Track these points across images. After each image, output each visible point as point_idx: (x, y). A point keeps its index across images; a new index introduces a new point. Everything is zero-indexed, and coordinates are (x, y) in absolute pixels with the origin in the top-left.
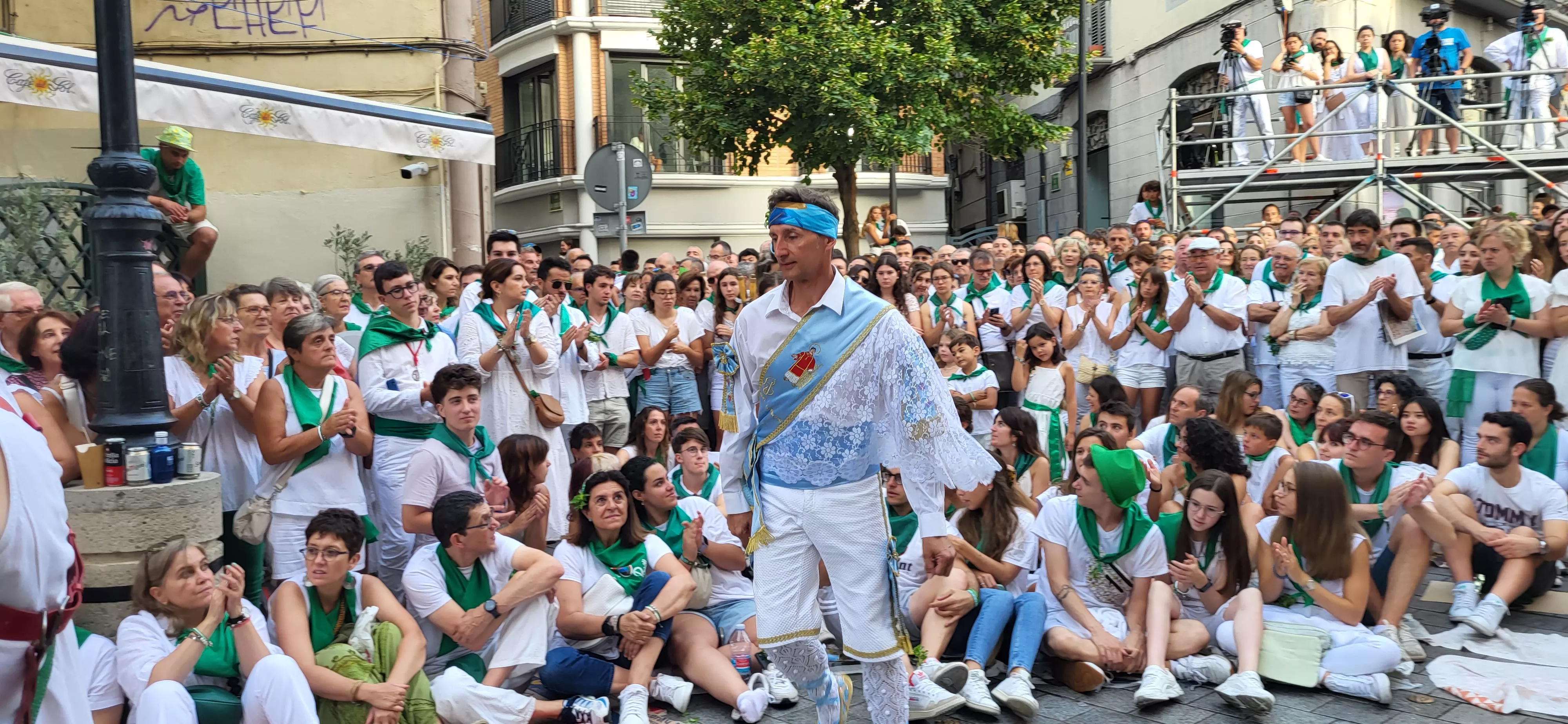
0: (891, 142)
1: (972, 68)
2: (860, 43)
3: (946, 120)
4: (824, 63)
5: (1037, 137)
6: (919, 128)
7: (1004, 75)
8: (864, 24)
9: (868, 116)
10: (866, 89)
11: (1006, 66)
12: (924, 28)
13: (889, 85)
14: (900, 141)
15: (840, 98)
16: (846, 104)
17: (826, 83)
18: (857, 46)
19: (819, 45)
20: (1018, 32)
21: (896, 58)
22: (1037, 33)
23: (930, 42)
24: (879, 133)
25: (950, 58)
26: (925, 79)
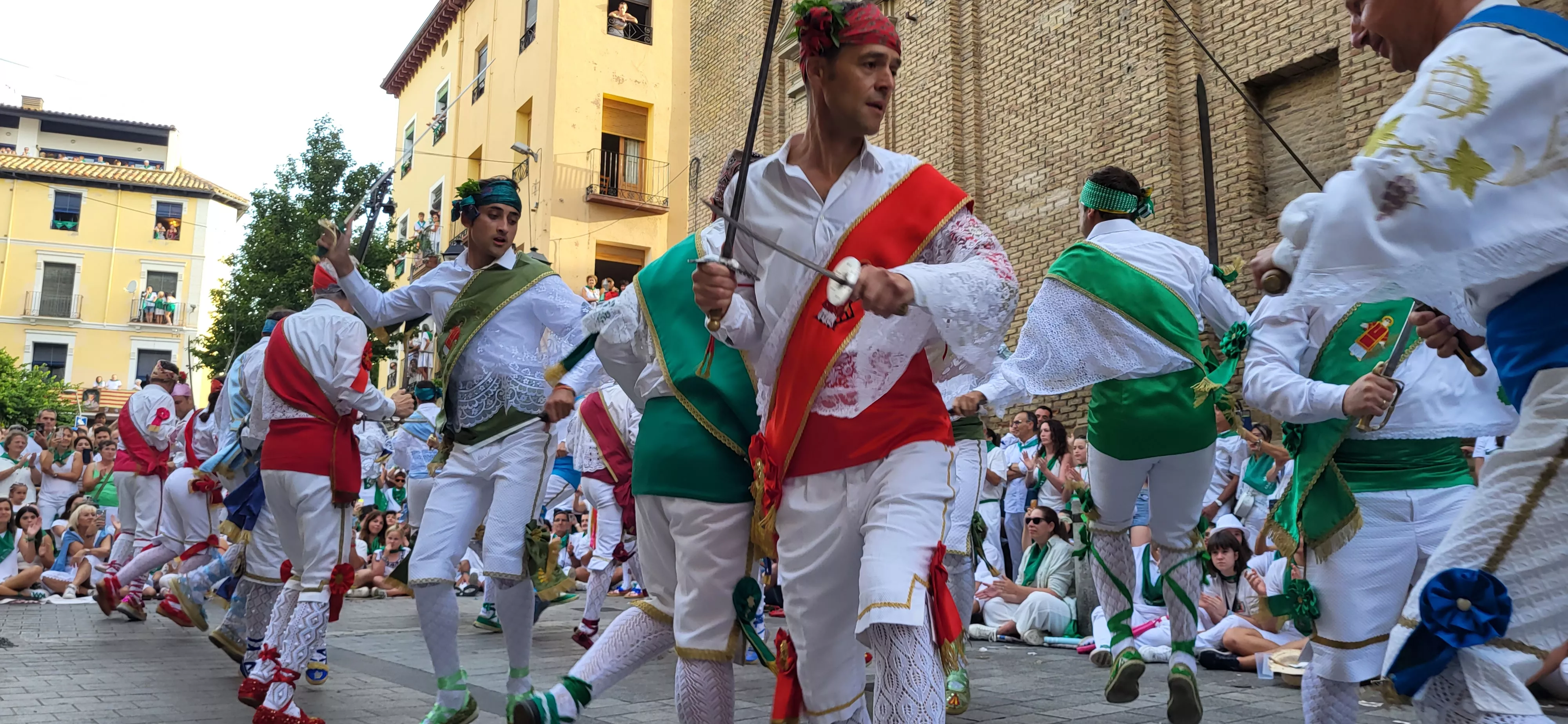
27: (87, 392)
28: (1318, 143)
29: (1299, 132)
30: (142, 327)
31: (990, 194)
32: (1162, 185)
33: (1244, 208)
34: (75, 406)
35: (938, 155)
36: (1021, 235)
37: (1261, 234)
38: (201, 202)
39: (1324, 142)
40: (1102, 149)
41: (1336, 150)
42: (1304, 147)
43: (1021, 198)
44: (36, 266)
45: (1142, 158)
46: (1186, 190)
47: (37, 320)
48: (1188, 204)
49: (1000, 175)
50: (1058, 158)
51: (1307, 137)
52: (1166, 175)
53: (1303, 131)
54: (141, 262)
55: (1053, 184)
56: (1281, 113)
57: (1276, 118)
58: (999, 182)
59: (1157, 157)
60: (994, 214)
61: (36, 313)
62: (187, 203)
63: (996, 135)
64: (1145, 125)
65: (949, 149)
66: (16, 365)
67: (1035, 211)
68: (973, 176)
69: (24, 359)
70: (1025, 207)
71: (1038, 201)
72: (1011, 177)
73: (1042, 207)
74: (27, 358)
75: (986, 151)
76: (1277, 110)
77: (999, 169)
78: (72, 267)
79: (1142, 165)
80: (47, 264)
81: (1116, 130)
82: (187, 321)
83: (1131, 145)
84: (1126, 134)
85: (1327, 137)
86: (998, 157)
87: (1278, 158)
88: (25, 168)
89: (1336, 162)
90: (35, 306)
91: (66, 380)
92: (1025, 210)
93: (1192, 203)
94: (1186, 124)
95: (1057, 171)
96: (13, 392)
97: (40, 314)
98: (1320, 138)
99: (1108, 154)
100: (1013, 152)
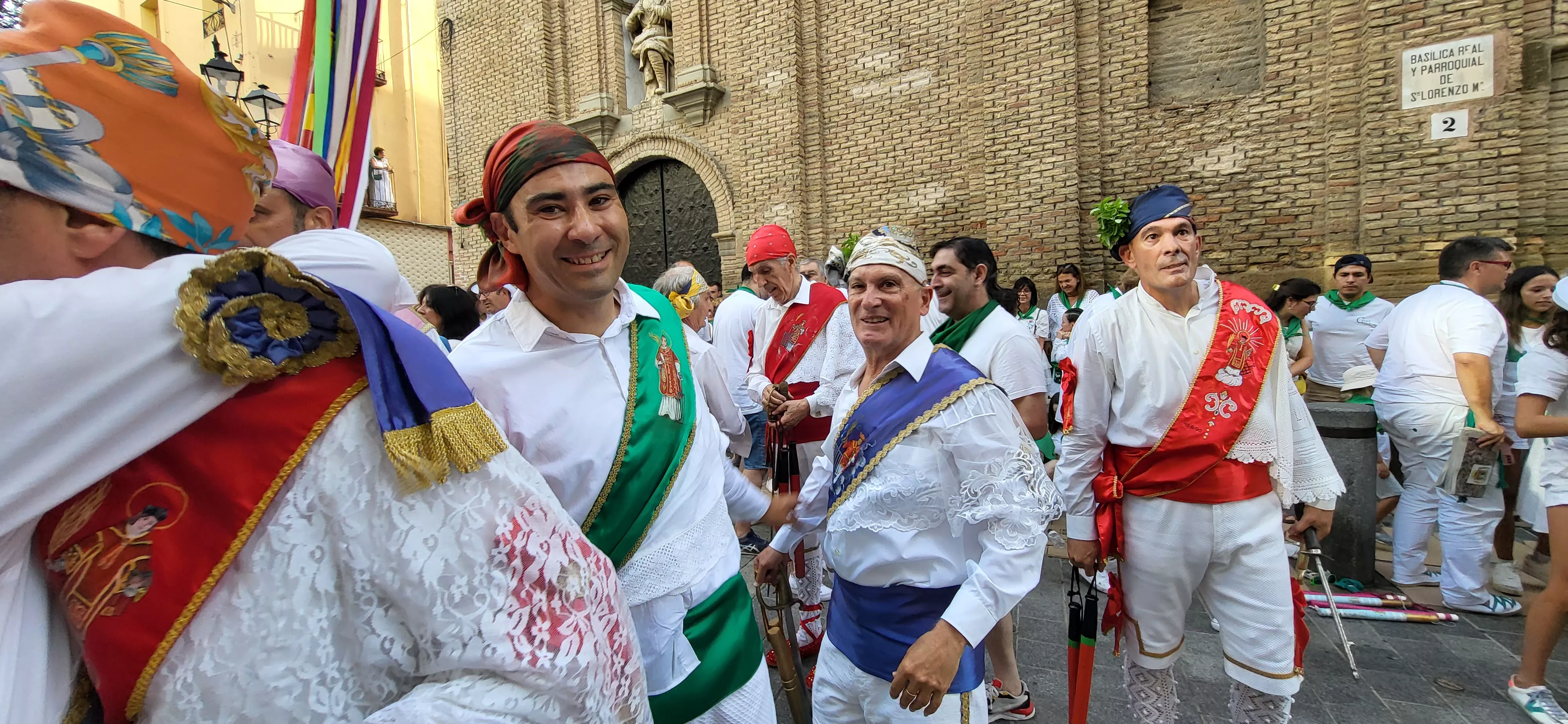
28: (1211, 44)
29: (1190, 33)
31: (829, 71)
32: (1064, 68)
33: (1142, 97)
35: (776, 27)
36: (868, 112)
37: (1160, 123)
39: (1218, 44)
40: (990, 30)
41: (1230, 53)
42: (1195, 48)
43: (869, 77)
45: (1040, 41)
46: (1082, 76)
48: (1083, 89)
49: (843, 53)
50: (916, 39)
51: (1199, 38)
52: (1068, 59)
53: (1195, 32)
55: (910, 65)
56: (1171, 14)
57: (1164, 19)
58: (842, 60)
59: (1058, 40)
60: (836, 90)
63: (837, 14)
64: (1046, 8)
65: (790, 21)
67: (887, 89)
68: (814, 52)
70: (873, 86)
71: (891, 81)
72: (856, 56)
73: (898, 86)
75: (824, 29)
76: (1167, 10)
77: (841, 47)
79: (1040, 48)
81: (1009, 11)
83: (1027, 28)
84: (1021, 15)
85: (1221, 40)
86: (840, 36)
87: (1165, 56)
89: (1230, 63)
92: (875, 88)
93: (1089, 89)
94: (1085, 13)
95: (915, 52)
98: (1213, 40)
99: (996, 35)
100: (860, 31)
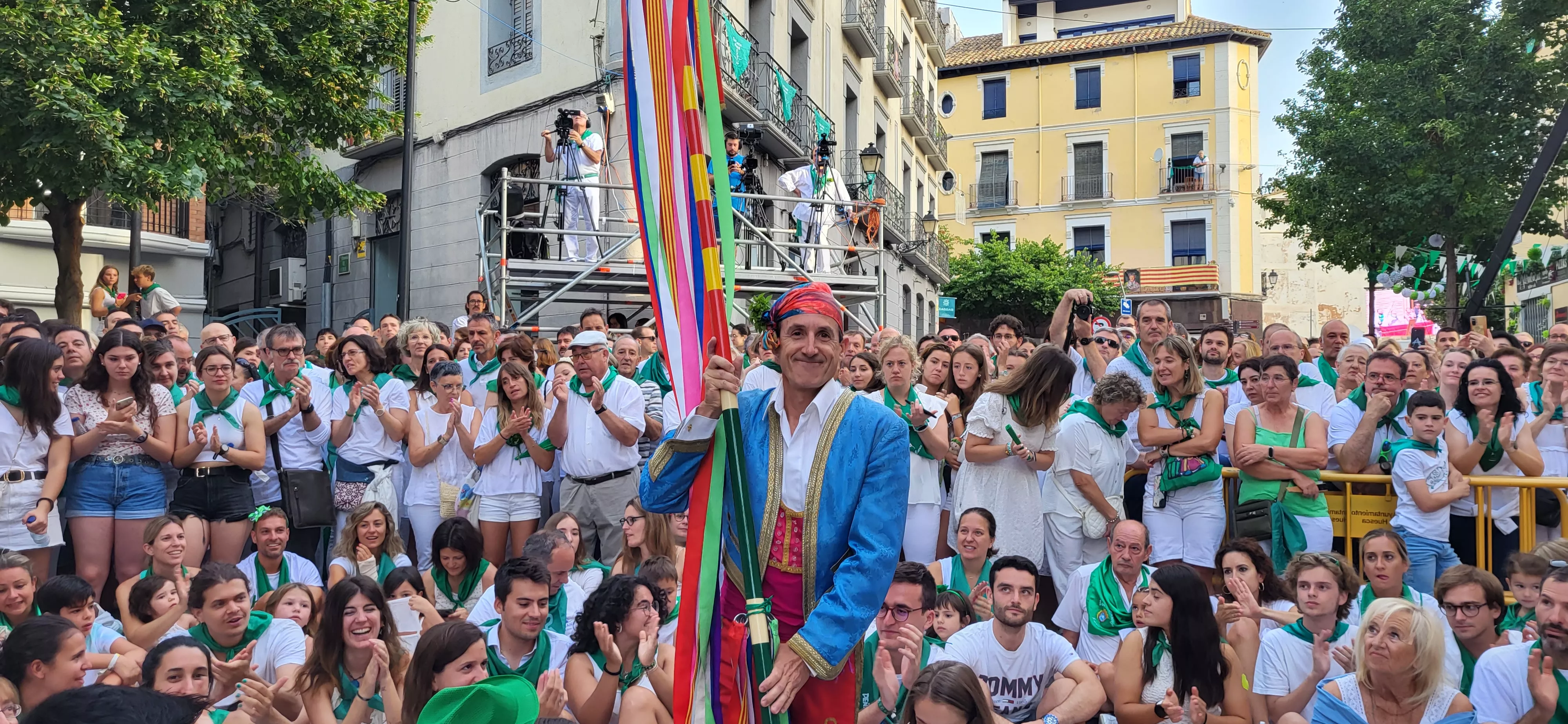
0: (143, 176)
1: (264, 103)
2: (103, 37)
3: (224, 162)
4: (40, 54)
5: (344, 201)
6: (187, 166)
7: (304, 120)
8: (109, 13)
9: (109, 137)
10: (107, 100)
11: (307, 111)
12: (199, 38)
13: (143, 101)
14: (156, 177)
15: (65, 105)
16: (74, 115)
17: (43, 81)
18: (96, 41)
19: (33, 28)
20: (326, 69)
21: (155, 68)
22: (348, 74)
23: (208, 55)
24: (126, 163)
25: (234, 82)
26: (199, 102)
27: (1127, 273)
30: (1172, 197)
34: (1118, 288)
38: (1218, 47)
44: (1068, 148)
47: (1074, 204)
54: (1164, 126)
61: (1072, 197)
62: (1204, 51)
66: (1061, 252)
69: (1067, 245)
74: (1070, 244)
78: (1100, 144)
80: (1076, 146)
82: (1217, 184)
88: (1047, 52)
90: (1071, 190)
91: (1107, 263)
96: (1062, 279)
97: (1076, 198)
